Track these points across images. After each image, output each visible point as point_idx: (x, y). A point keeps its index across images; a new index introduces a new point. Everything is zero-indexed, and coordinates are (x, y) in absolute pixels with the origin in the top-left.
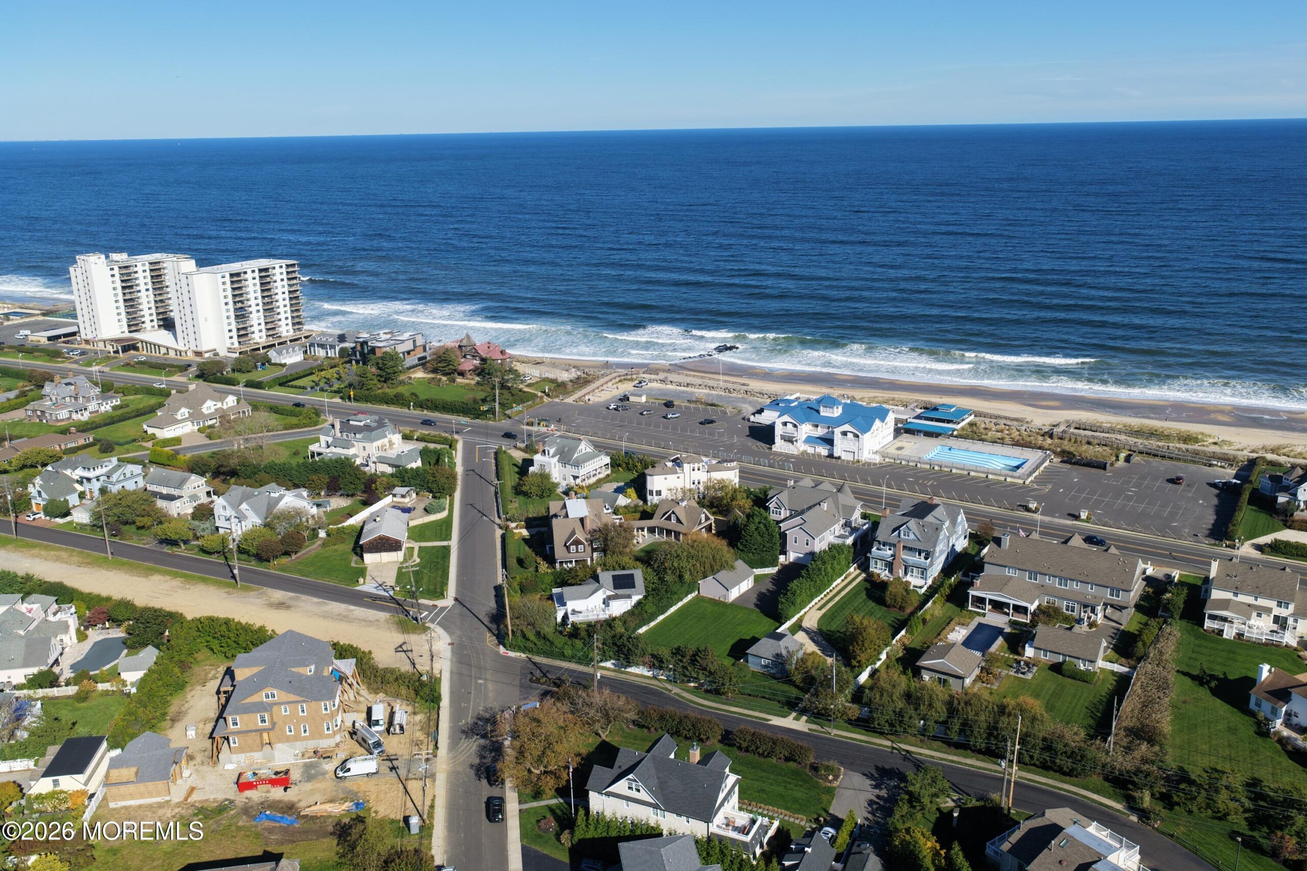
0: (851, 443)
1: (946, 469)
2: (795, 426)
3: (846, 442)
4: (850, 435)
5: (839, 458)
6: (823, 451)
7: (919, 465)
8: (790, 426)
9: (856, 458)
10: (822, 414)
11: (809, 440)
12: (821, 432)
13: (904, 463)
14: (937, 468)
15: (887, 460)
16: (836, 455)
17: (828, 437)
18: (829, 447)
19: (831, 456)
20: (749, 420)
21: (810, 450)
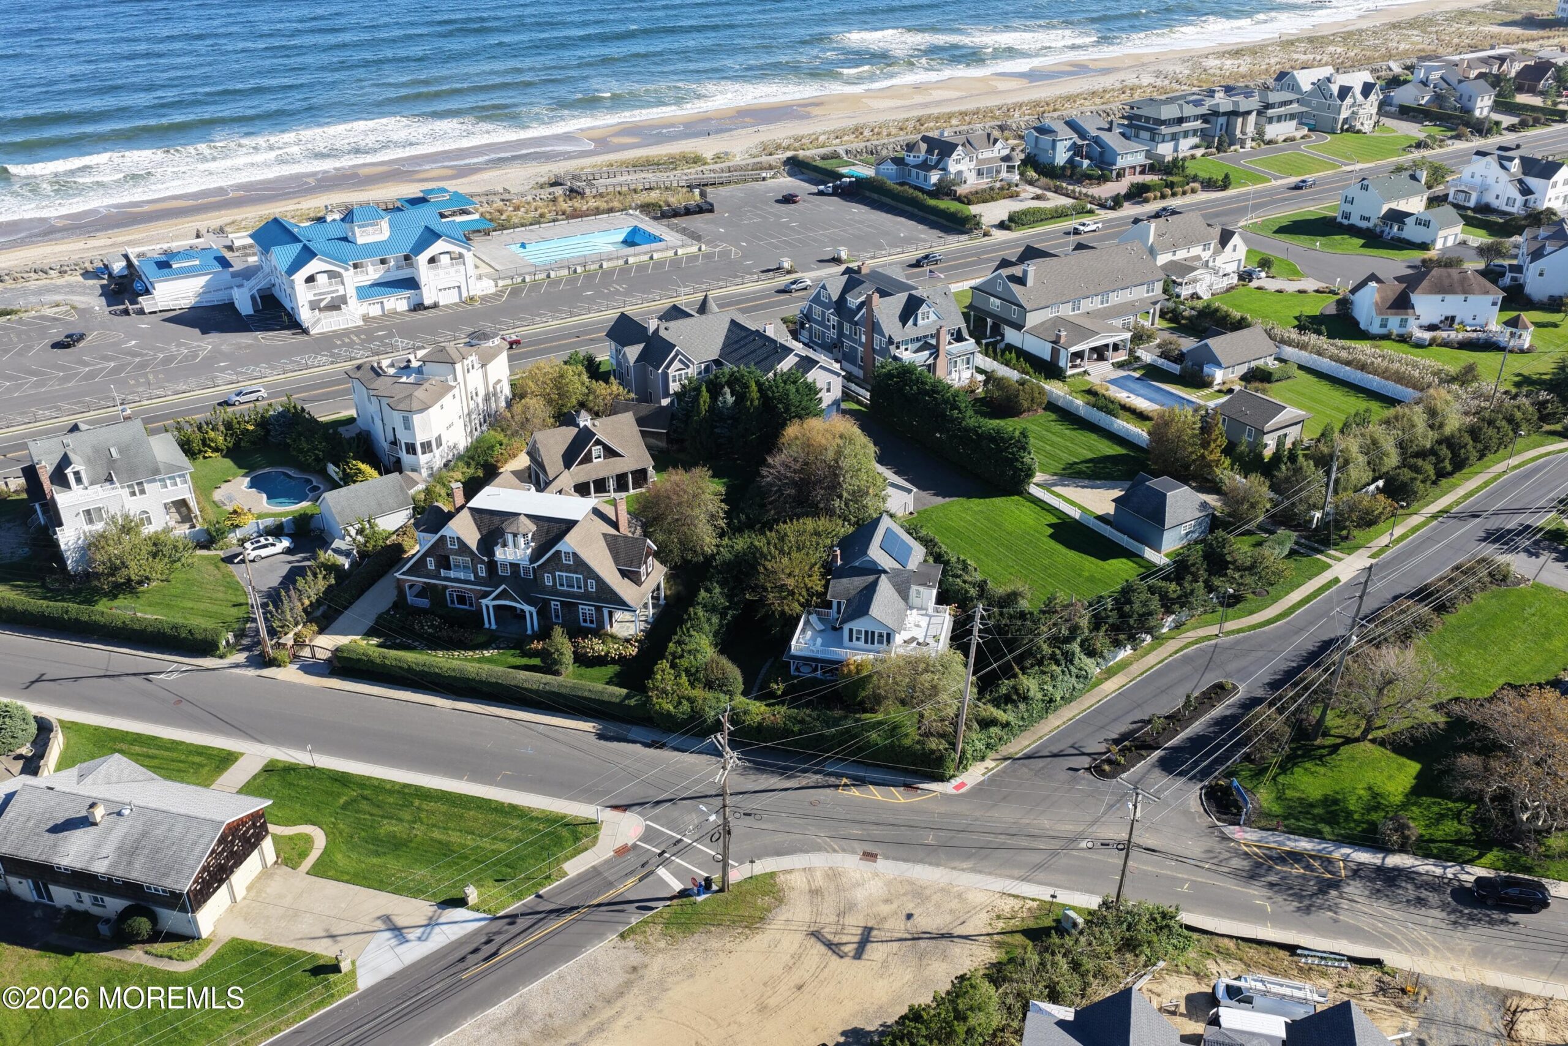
0: (452, 270)
1: (593, 267)
2: (332, 275)
3: (441, 272)
4: (445, 259)
5: (435, 306)
6: (398, 302)
7: (553, 275)
8: (322, 279)
9: (465, 294)
10: (361, 240)
11: (364, 293)
12: (373, 273)
13: (528, 279)
14: (579, 269)
15: (501, 283)
16: (427, 302)
17: (404, 274)
18: (408, 293)
19: (419, 307)
20: (141, 312)
21: (375, 311)
